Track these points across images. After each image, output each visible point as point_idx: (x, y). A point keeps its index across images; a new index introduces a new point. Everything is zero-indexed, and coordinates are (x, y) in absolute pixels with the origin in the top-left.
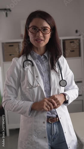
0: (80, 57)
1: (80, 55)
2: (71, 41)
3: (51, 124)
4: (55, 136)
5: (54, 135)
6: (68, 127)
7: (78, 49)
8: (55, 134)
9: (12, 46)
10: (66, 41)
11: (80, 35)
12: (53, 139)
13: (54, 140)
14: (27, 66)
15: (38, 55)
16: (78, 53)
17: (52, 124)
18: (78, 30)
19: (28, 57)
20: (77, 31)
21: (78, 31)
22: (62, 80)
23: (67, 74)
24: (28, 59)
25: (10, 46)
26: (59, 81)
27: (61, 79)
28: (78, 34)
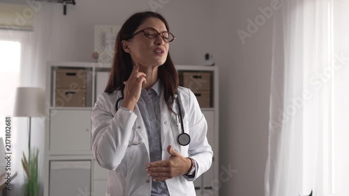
0: (211, 109)
1: (211, 105)
2: (195, 74)
7: (209, 92)
9: (74, 74)
10: (185, 74)
11: (213, 65)
16: (208, 99)
18: (210, 54)
20: (207, 57)
21: (210, 57)
22: (183, 133)
23: (195, 123)
25: (68, 74)
26: (176, 135)
27: (180, 132)
28: (210, 62)
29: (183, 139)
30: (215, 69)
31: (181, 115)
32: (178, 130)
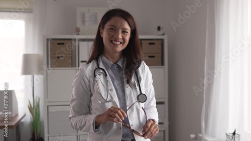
1: (162, 64)
2: (151, 41)
7: (161, 55)
9: (63, 44)
11: (163, 35)
14: (99, 76)
15: (112, 63)
16: (160, 60)
18: (161, 26)
20: (159, 28)
22: (141, 93)
25: (59, 44)
28: (161, 32)
29: (142, 98)
30: (165, 38)
31: (139, 81)
32: (137, 91)
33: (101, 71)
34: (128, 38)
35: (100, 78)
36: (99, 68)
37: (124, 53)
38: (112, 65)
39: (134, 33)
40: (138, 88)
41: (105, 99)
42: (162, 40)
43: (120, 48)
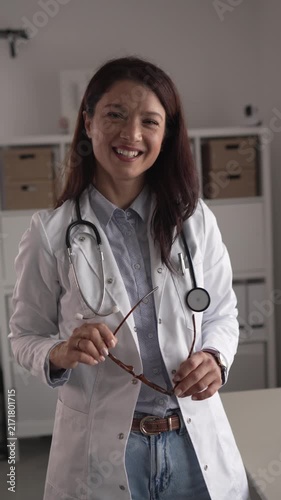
0: (257, 199)
1: (258, 192)
2: (231, 143)
3: (149, 438)
4: (162, 480)
5: (159, 475)
6: (219, 445)
7: (253, 172)
8: (162, 475)
9: (32, 156)
10: (213, 144)
11: (259, 124)
12: (156, 491)
13: (160, 494)
14: (79, 243)
15: (115, 207)
16: (252, 184)
17: (153, 437)
18: (254, 105)
19: (84, 213)
20: (249, 111)
21: (253, 111)
22: (195, 288)
24: (83, 218)
25: (23, 157)
27: (190, 286)
28: (253, 119)
29: (198, 299)
31: (189, 252)
32: (184, 281)
33: (87, 230)
34: (158, 137)
35: (83, 250)
36: (79, 222)
37: (150, 178)
38: (116, 212)
39: (174, 123)
40: (187, 271)
41: (94, 307)
42: (257, 138)
43: (138, 167)
